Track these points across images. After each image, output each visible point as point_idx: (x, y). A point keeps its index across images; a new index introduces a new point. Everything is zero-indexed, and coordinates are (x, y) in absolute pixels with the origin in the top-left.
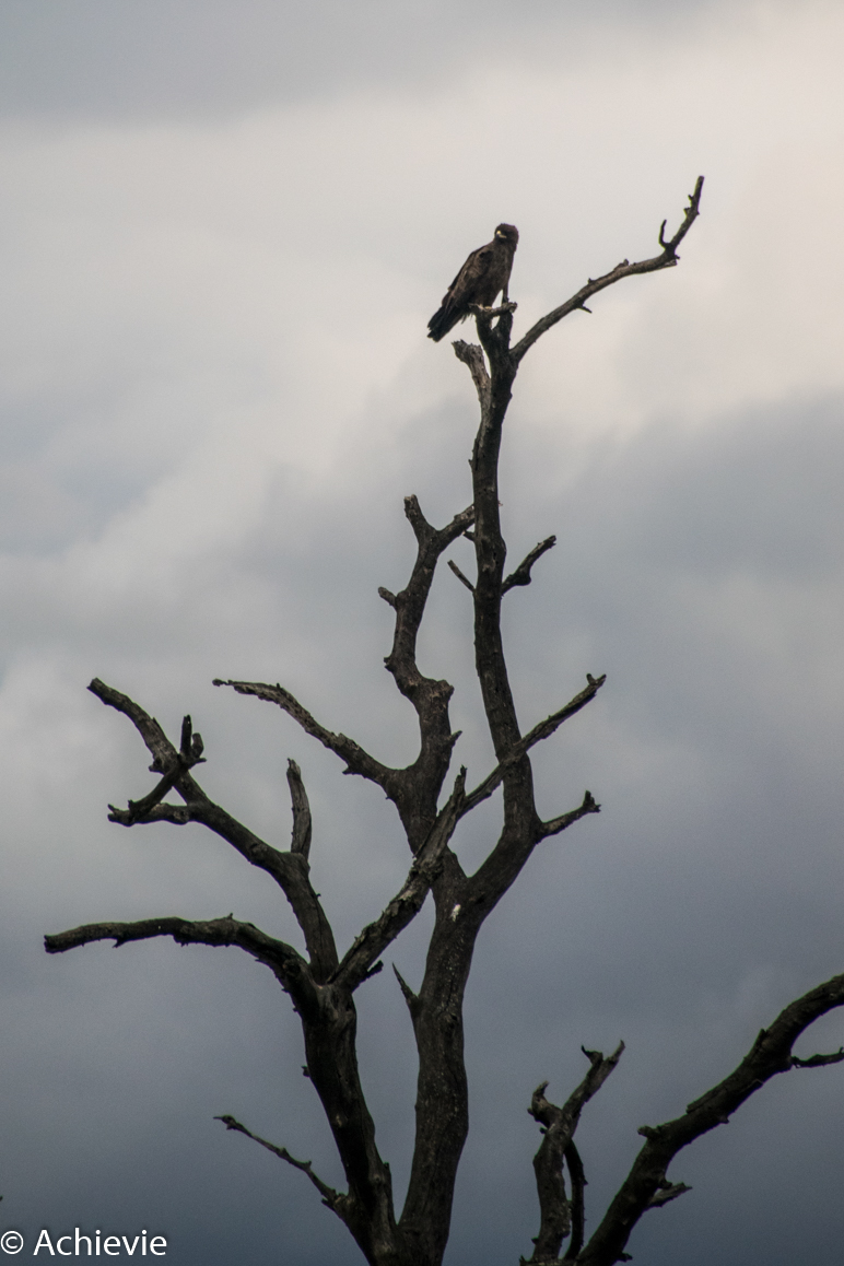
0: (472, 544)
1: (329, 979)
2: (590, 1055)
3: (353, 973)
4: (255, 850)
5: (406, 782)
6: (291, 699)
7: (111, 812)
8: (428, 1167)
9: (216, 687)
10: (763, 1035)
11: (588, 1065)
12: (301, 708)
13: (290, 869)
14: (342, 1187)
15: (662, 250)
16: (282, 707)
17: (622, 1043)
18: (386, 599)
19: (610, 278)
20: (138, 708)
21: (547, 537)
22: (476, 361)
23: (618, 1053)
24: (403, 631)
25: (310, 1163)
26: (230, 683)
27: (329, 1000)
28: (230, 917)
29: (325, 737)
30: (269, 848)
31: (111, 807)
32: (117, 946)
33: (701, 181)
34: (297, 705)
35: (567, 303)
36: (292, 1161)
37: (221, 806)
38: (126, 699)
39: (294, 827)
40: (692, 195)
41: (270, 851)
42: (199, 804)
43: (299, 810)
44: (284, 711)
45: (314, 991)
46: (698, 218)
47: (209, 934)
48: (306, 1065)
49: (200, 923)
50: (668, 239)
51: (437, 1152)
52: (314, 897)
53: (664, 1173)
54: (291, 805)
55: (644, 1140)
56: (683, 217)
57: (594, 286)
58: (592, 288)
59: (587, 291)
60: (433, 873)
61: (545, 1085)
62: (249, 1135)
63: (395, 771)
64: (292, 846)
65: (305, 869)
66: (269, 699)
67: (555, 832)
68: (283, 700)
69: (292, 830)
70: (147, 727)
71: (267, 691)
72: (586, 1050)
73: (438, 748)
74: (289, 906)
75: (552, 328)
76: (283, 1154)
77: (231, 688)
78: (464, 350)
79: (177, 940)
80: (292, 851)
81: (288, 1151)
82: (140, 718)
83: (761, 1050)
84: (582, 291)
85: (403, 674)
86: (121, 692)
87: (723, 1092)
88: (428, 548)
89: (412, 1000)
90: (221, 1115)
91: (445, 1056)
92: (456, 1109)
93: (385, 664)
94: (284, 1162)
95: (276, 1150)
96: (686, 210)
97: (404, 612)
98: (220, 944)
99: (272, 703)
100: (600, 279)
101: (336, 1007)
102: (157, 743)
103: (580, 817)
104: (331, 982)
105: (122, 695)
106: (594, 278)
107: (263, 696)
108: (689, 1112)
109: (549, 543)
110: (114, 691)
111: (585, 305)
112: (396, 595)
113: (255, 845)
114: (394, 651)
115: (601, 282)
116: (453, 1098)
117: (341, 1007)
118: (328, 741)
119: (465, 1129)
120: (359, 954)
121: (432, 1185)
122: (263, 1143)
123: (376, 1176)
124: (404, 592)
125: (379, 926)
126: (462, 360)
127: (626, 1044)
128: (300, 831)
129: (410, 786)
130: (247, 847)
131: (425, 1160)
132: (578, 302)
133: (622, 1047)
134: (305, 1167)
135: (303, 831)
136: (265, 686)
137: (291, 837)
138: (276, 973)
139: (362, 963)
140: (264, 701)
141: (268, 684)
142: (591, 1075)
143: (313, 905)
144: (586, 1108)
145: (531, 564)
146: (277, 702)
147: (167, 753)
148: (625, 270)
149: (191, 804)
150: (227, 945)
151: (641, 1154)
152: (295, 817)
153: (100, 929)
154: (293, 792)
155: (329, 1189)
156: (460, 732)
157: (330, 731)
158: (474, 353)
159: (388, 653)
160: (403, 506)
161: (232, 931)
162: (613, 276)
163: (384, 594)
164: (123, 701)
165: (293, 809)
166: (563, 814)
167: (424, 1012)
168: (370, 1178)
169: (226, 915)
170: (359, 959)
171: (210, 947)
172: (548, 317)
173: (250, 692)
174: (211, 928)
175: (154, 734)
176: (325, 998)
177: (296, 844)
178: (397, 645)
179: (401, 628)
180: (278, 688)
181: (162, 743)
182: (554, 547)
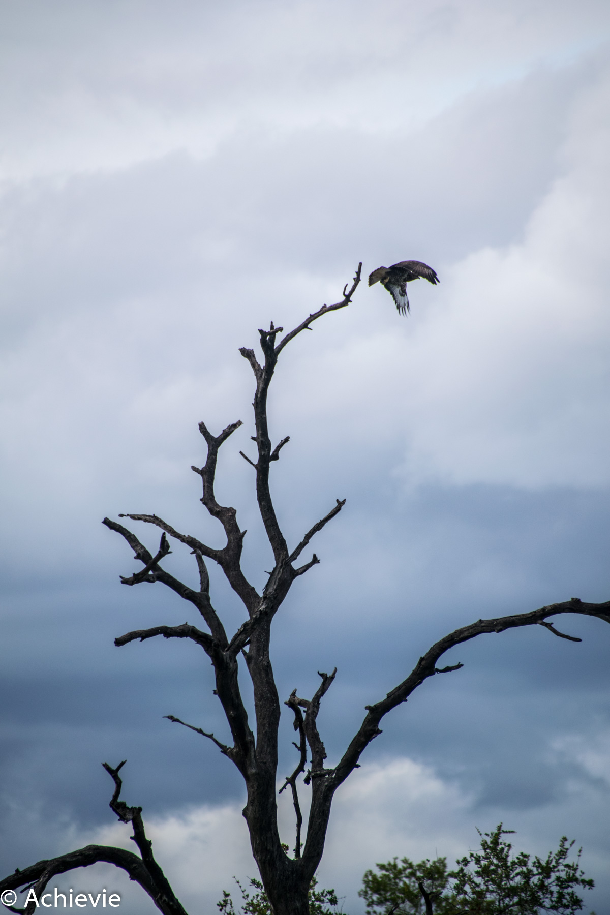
0: (255, 443)
1: (226, 649)
2: (322, 675)
3: (238, 645)
4: (186, 592)
5: (225, 556)
6: (161, 521)
7: (121, 579)
8: (266, 732)
9: (121, 518)
10: (422, 659)
11: (321, 680)
12: (167, 525)
13: (202, 600)
14: (230, 743)
15: (343, 298)
16: (157, 525)
17: (336, 668)
18: (196, 471)
19: (320, 313)
20: (126, 530)
21: (285, 437)
22: (252, 357)
23: (335, 673)
24: (207, 486)
25: (213, 734)
26: (128, 515)
27: (228, 659)
28: (186, 624)
29: (181, 537)
30: (192, 591)
31: (121, 577)
32: (141, 641)
33: (361, 264)
34: (164, 523)
35: (300, 326)
36: (204, 734)
37: (169, 573)
38: (120, 526)
39: (201, 580)
40: (357, 271)
41: (193, 593)
42: (160, 573)
43: (203, 572)
44: (158, 527)
45: (222, 655)
46: (360, 282)
47: (179, 632)
48: (215, 689)
49: (175, 628)
50: (347, 293)
51: (269, 725)
52: (214, 611)
53: (378, 726)
54: (198, 570)
55: (368, 711)
56: (353, 282)
57: (313, 317)
58: (312, 318)
59: (310, 320)
60: (274, 597)
61: (296, 690)
62: (183, 724)
63: (218, 551)
64: (201, 589)
65: (208, 599)
66: (150, 522)
67: (302, 573)
68: (157, 522)
69: (200, 582)
70: (131, 539)
71: (148, 518)
72: (320, 673)
73: (237, 539)
74: (202, 617)
75: (293, 339)
76: (200, 731)
77: (129, 518)
78: (246, 352)
79: (165, 636)
80: (202, 591)
81: (202, 729)
82: (128, 535)
83: (421, 666)
84: (307, 320)
85: (211, 506)
86: (118, 523)
87: (404, 687)
88: (213, 446)
89: (247, 656)
90: (167, 716)
91: (267, 680)
92: (275, 705)
93: (201, 502)
94: (201, 735)
95: (196, 730)
96: (354, 279)
97: (206, 477)
98: (184, 637)
99: (151, 523)
100: (315, 314)
101: (231, 661)
102: (137, 546)
103: (312, 566)
104: (227, 651)
105: (119, 525)
106: (312, 313)
107: (146, 521)
108: (388, 698)
109: (287, 440)
110: (115, 523)
111: (308, 327)
112: (201, 469)
113: (186, 590)
114: (204, 495)
115: (316, 315)
116: (273, 700)
117: (233, 661)
118: (183, 539)
119: (279, 713)
120: (240, 637)
121: (269, 740)
122: (190, 727)
123: (249, 738)
124: (205, 467)
125: (250, 623)
126: (245, 357)
127: (337, 669)
128: (204, 582)
129: (227, 557)
130: (182, 591)
131: (264, 729)
132: (305, 326)
133: (336, 670)
134: (211, 736)
135: (206, 582)
136: (146, 516)
137: (200, 585)
138: (204, 648)
139: (242, 641)
140: (147, 523)
141: (148, 514)
142: (324, 684)
143: (214, 616)
144: (322, 700)
145: (279, 450)
146: (154, 523)
147: (142, 550)
148: (324, 310)
149: (156, 573)
150: (187, 637)
151: (366, 718)
152: (201, 576)
153: (137, 634)
154: (199, 564)
155: (223, 746)
156: (246, 531)
157: (183, 534)
158: (251, 353)
159: (202, 496)
160: (198, 427)
161: (189, 630)
162: (322, 312)
163: (194, 469)
164: (120, 527)
165: (200, 572)
166: (304, 565)
167: (253, 661)
168: (246, 739)
169: (185, 623)
170: (241, 639)
171: (179, 638)
172: (291, 333)
173: (139, 519)
174: (180, 630)
175: (135, 542)
176: (227, 658)
177: (203, 588)
178: (206, 492)
179: (206, 484)
180: (154, 516)
181: (139, 545)
182: (288, 442)
